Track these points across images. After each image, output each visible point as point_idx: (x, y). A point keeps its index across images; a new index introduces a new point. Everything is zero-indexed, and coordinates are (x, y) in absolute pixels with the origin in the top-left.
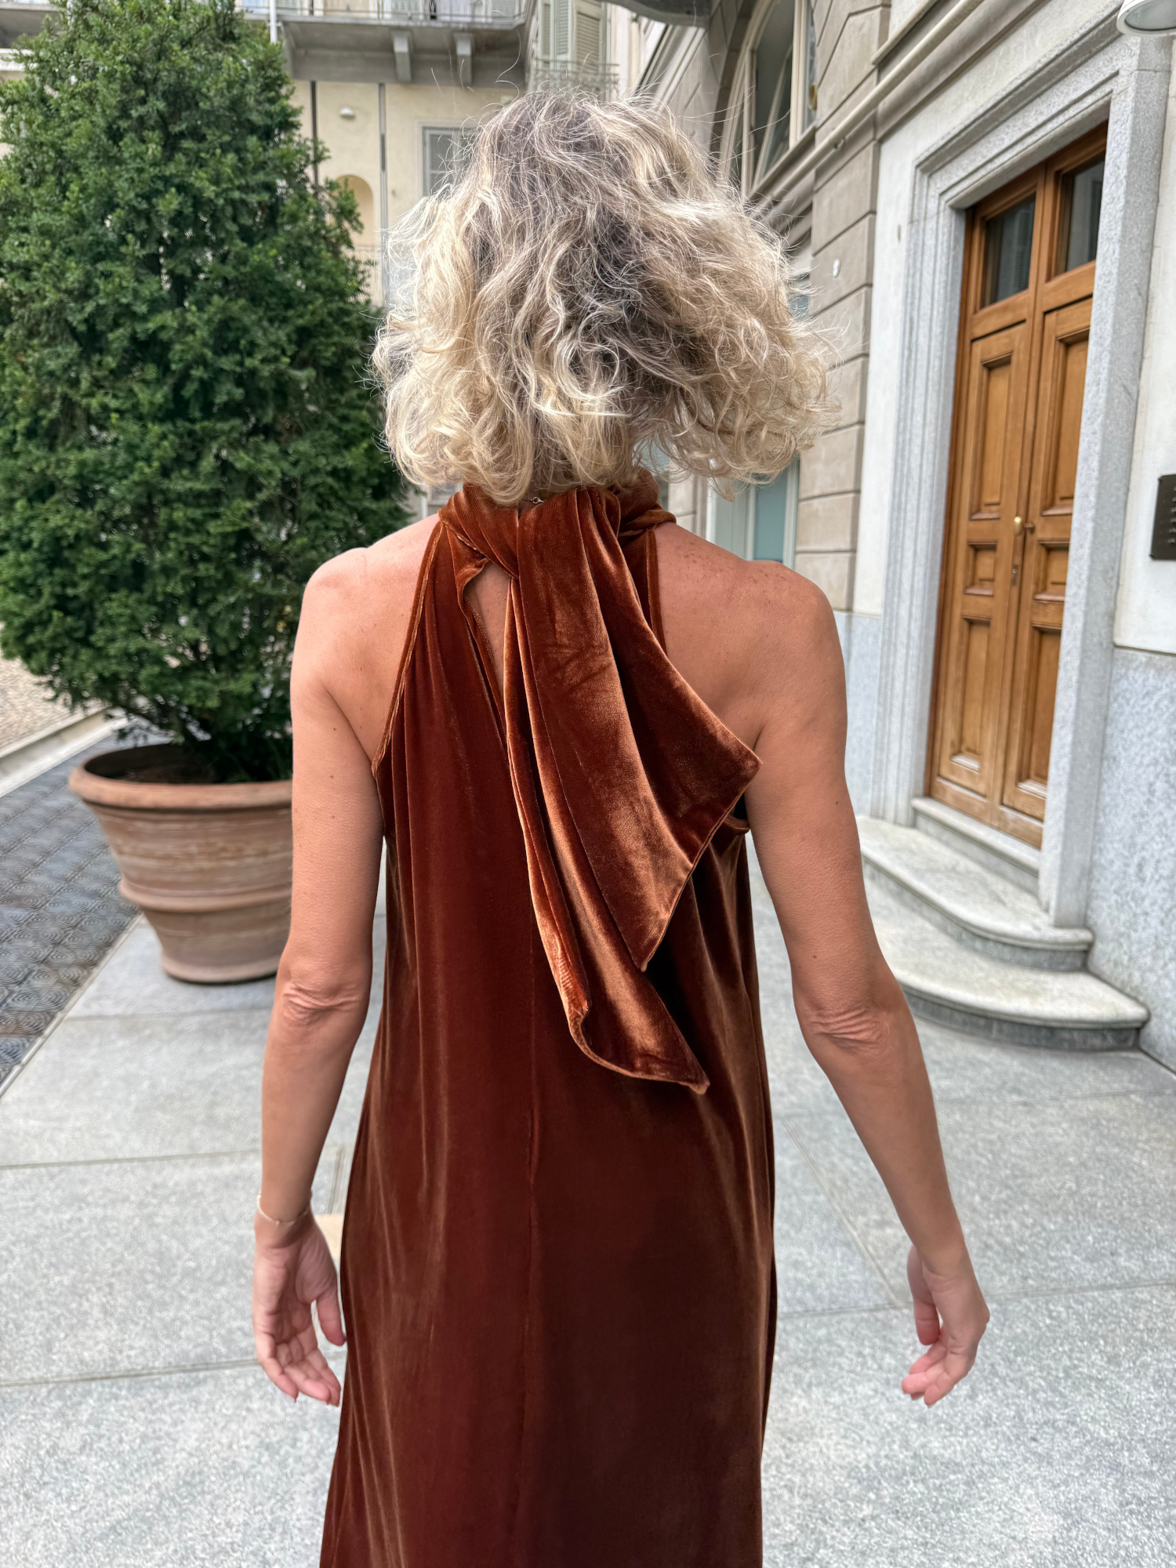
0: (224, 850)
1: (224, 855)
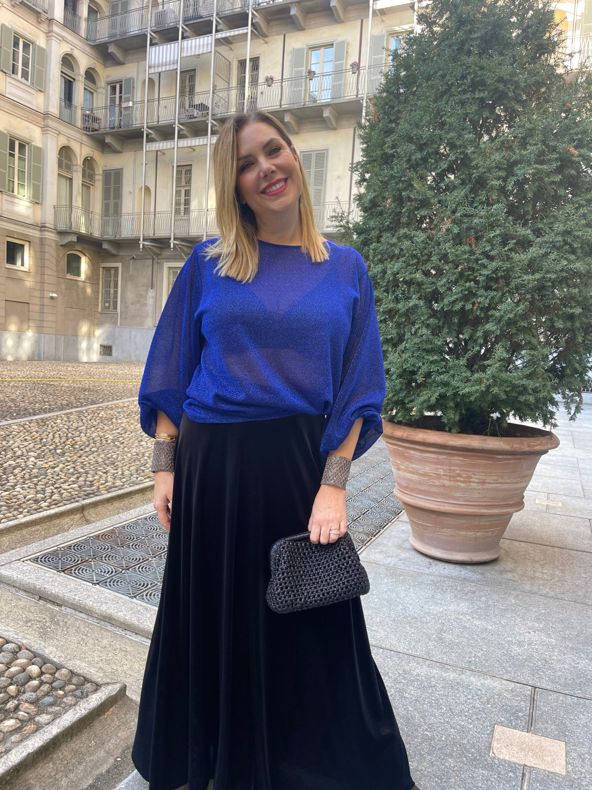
0: (459, 475)
1: (458, 478)
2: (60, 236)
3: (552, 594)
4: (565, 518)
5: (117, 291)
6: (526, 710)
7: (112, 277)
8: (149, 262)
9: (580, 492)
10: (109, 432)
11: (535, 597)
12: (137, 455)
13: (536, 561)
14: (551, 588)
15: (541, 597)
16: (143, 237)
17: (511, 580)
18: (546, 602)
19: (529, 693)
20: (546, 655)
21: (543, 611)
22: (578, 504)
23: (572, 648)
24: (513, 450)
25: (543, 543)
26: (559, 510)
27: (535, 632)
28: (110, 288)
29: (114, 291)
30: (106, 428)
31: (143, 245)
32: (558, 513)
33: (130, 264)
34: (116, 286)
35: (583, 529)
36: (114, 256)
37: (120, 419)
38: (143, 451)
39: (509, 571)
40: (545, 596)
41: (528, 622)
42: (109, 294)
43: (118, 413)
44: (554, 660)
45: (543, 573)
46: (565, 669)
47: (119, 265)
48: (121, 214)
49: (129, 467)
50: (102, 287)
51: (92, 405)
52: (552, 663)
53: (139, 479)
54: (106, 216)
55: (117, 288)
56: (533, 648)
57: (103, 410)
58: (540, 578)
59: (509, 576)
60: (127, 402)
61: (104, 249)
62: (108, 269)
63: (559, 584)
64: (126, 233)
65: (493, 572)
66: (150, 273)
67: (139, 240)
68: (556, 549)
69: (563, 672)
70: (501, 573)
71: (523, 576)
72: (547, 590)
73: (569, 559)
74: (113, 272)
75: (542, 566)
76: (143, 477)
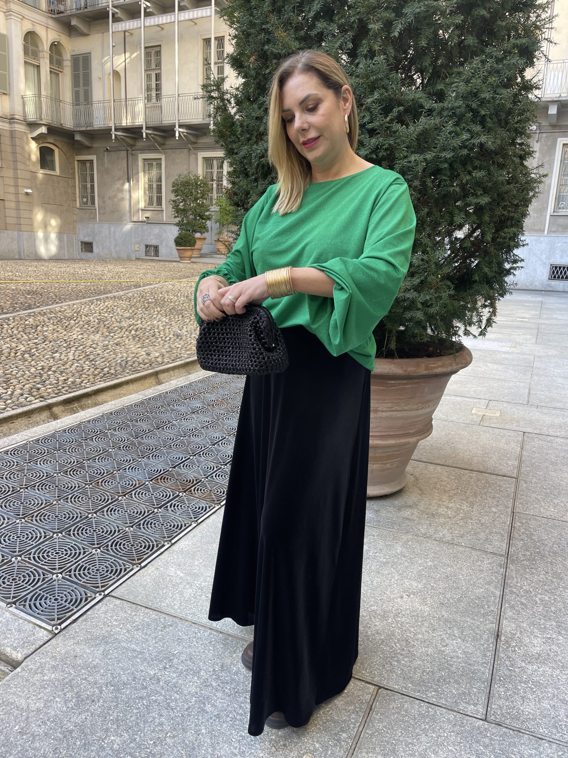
2: (30, 127)
3: (448, 537)
4: (497, 431)
5: (93, 185)
6: (354, 728)
7: (88, 170)
8: (123, 154)
9: (524, 398)
10: (24, 342)
11: (427, 542)
12: (43, 369)
13: (445, 491)
14: (451, 529)
15: (435, 542)
16: (115, 127)
17: (408, 519)
18: (438, 549)
19: (368, 697)
20: (410, 633)
21: (430, 563)
22: (518, 413)
23: (447, 621)
24: (407, 373)
25: (462, 467)
26: (495, 421)
27: (409, 596)
28: (86, 182)
29: (91, 185)
30: (25, 337)
31: (115, 135)
32: (492, 425)
33: (104, 157)
34: (92, 181)
35: (513, 445)
36: (88, 148)
37: (47, 326)
38: (52, 364)
39: (410, 507)
40: (440, 541)
41: (406, 581)
42: (87, 188)
43: (48, 319)
44: (417, 640)
45: (448, 508)
46: (427, 655)
47: (94, 157)
48: (92, 102)
49: (24, 386)
50: (79, 181)
51: (26, 310)
52: (414, 646)
53: (28, 400)
54: (76, 105)
55: (93, 182)
56: (397, 622)
57: (33, 316)
58: (442, 515)
59: (407, 513)
60: (65, 306)
61: (77, 141)
62: (83, 163)
63: (461, 523)
64: (98, 123)
65: (391, 509)
66: (126, 165)
67: (111, 130)
68: (474, 474)
69: (424, 660)
70: (399, 509)
71: (423, 512)
72: (445, 532)
73: (484, 488)
74: (88, 165)
75: (451, 497)
76: (34, 396)
